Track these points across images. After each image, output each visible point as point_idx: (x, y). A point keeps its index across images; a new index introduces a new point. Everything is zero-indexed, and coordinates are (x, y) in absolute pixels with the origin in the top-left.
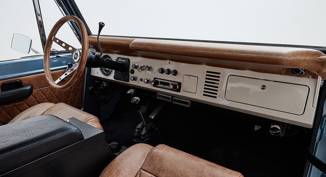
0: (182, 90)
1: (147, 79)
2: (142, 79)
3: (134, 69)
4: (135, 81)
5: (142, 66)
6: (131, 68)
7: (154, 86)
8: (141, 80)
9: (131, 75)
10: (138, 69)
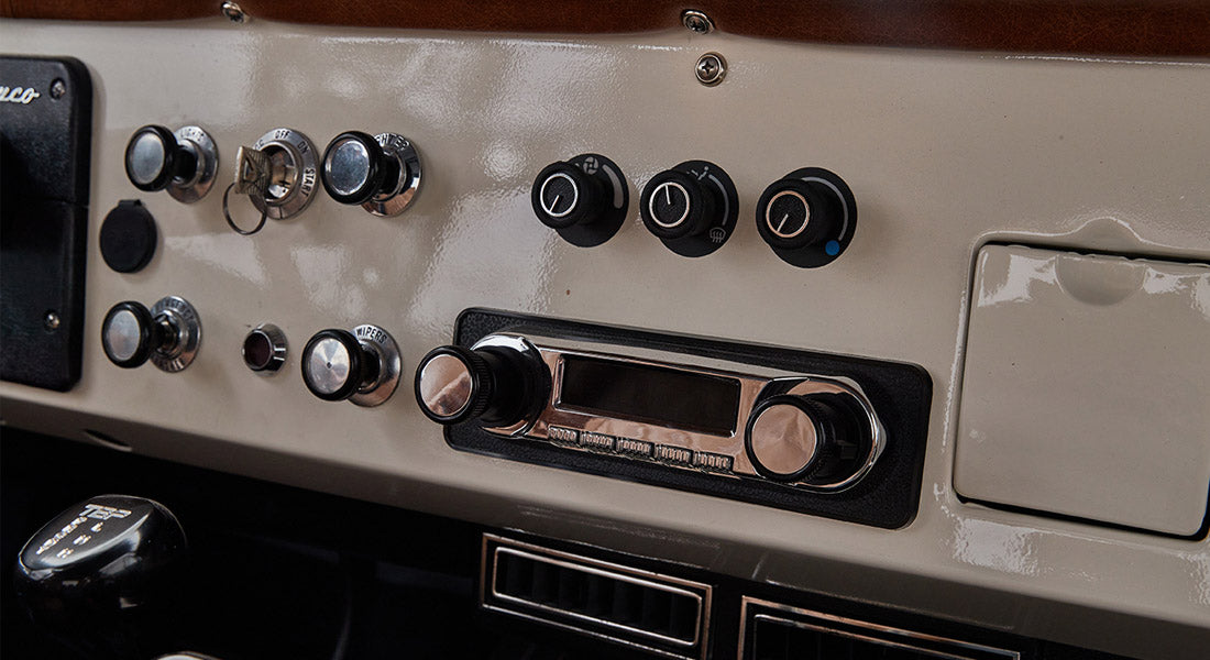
0: (936, 491)
1: (348, 339)
2: (278, 337)
3: (160, 205)
4: (164, 364)
5: (271, 151)
6: (110, 190)
7: (461, 430)
8: (261, 352)
9: (106, 285)
10: (215, 197)
